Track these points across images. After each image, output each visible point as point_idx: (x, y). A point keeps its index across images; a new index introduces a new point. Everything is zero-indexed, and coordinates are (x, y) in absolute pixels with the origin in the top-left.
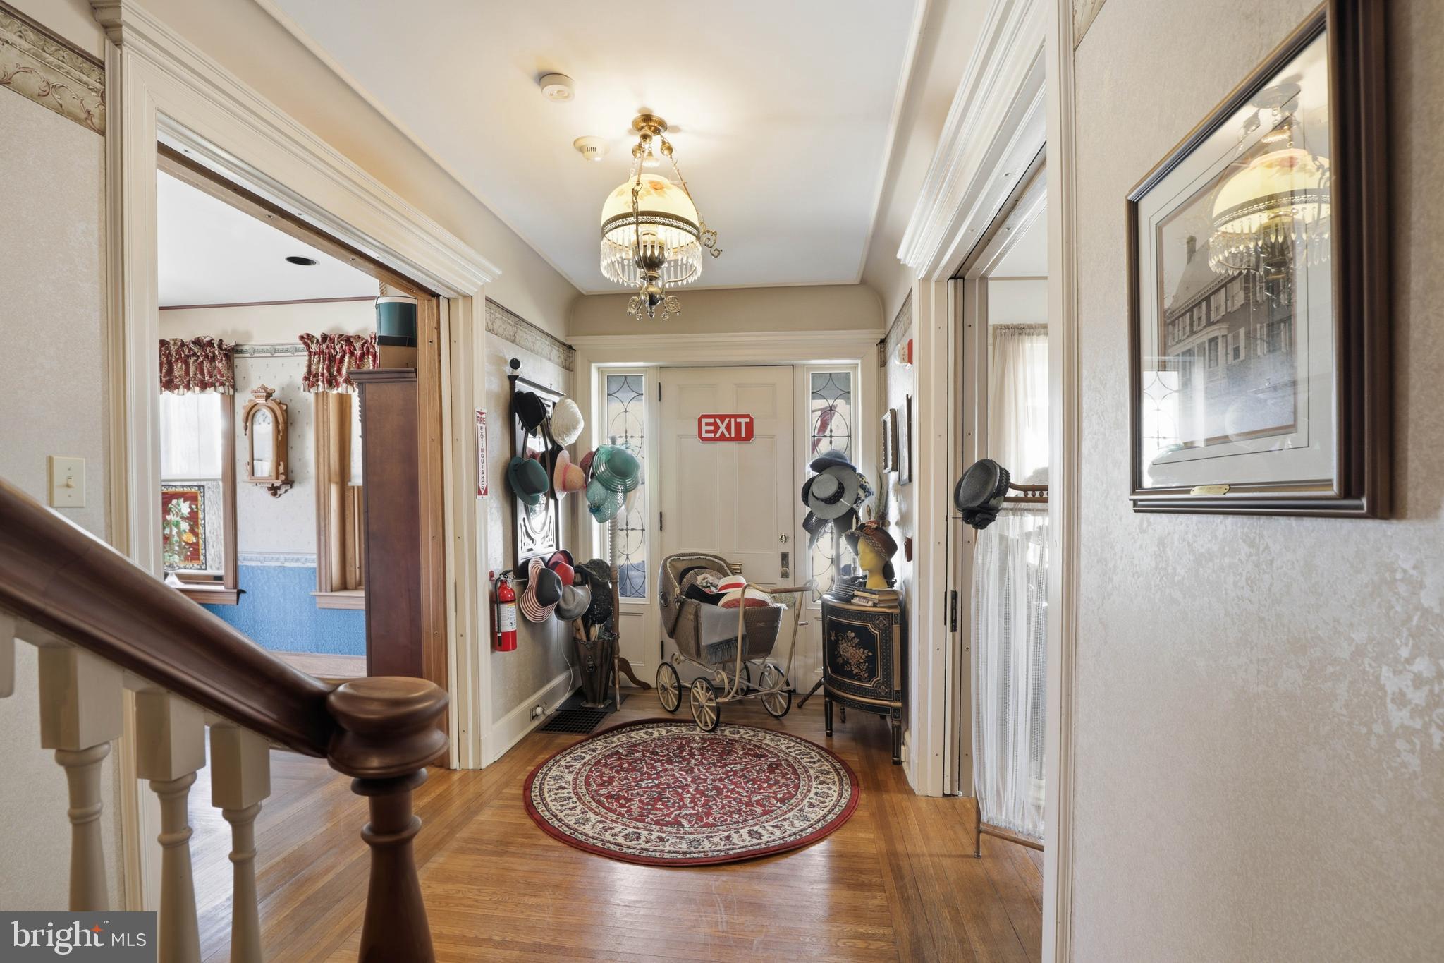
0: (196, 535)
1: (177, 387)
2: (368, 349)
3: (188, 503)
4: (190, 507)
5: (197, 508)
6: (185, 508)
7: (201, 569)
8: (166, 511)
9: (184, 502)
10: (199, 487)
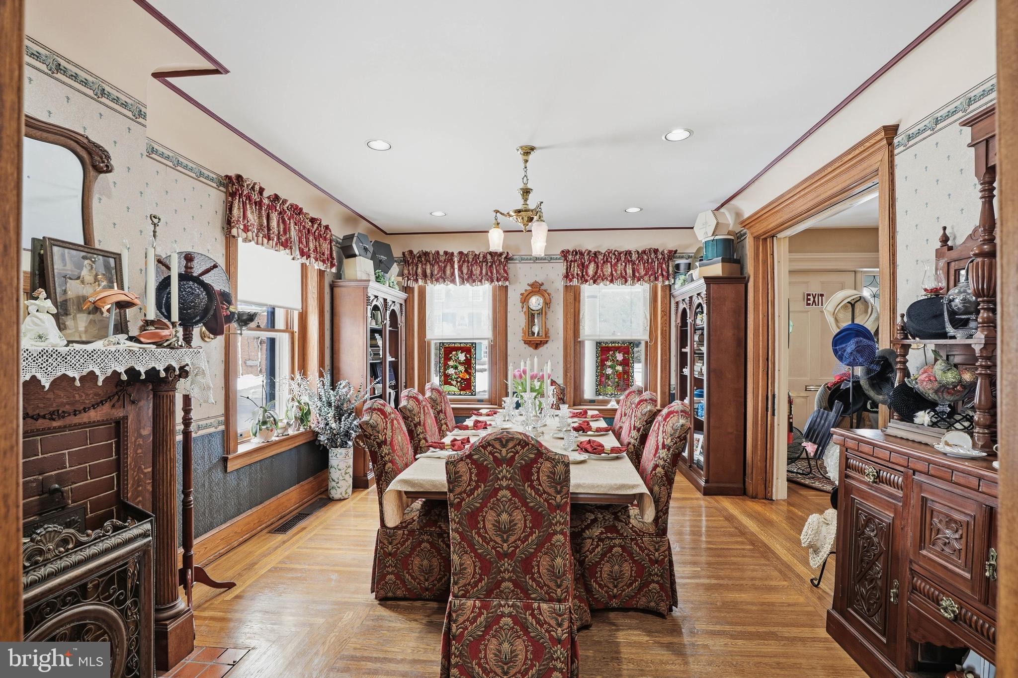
0: (470, 374)
1: (474, 281)
2: (607, 259)
3: (464, 354)
4: (466, 356)
5: (470, 356)
6: (462, 357)
7: (472, 395)
8: (447, 358)
9: (461, 353)
10: (472, 343)
